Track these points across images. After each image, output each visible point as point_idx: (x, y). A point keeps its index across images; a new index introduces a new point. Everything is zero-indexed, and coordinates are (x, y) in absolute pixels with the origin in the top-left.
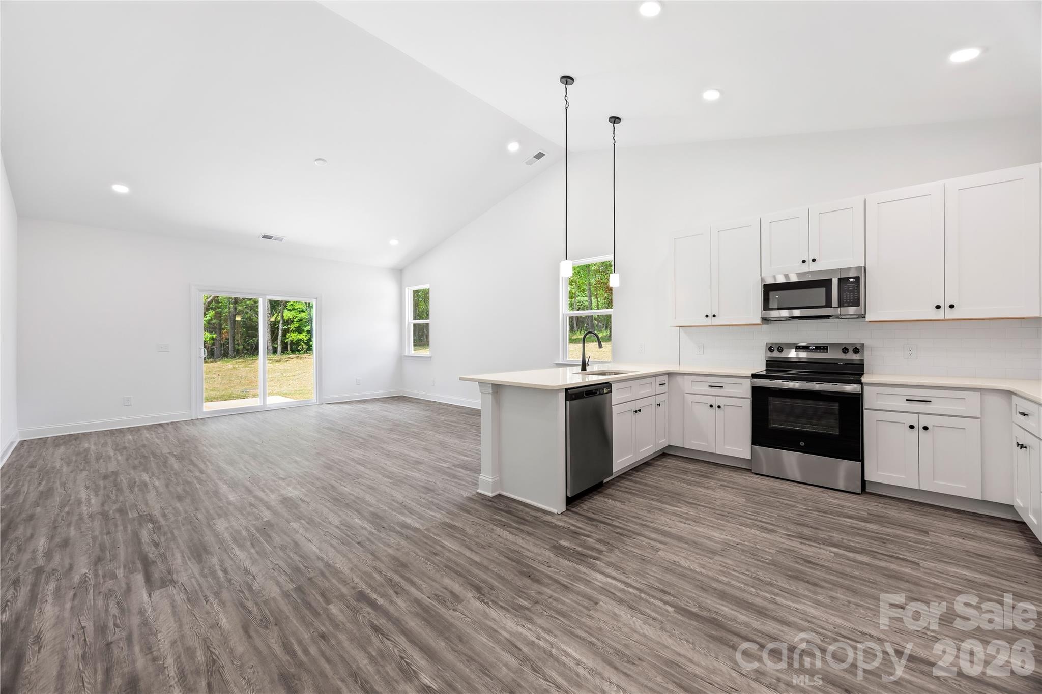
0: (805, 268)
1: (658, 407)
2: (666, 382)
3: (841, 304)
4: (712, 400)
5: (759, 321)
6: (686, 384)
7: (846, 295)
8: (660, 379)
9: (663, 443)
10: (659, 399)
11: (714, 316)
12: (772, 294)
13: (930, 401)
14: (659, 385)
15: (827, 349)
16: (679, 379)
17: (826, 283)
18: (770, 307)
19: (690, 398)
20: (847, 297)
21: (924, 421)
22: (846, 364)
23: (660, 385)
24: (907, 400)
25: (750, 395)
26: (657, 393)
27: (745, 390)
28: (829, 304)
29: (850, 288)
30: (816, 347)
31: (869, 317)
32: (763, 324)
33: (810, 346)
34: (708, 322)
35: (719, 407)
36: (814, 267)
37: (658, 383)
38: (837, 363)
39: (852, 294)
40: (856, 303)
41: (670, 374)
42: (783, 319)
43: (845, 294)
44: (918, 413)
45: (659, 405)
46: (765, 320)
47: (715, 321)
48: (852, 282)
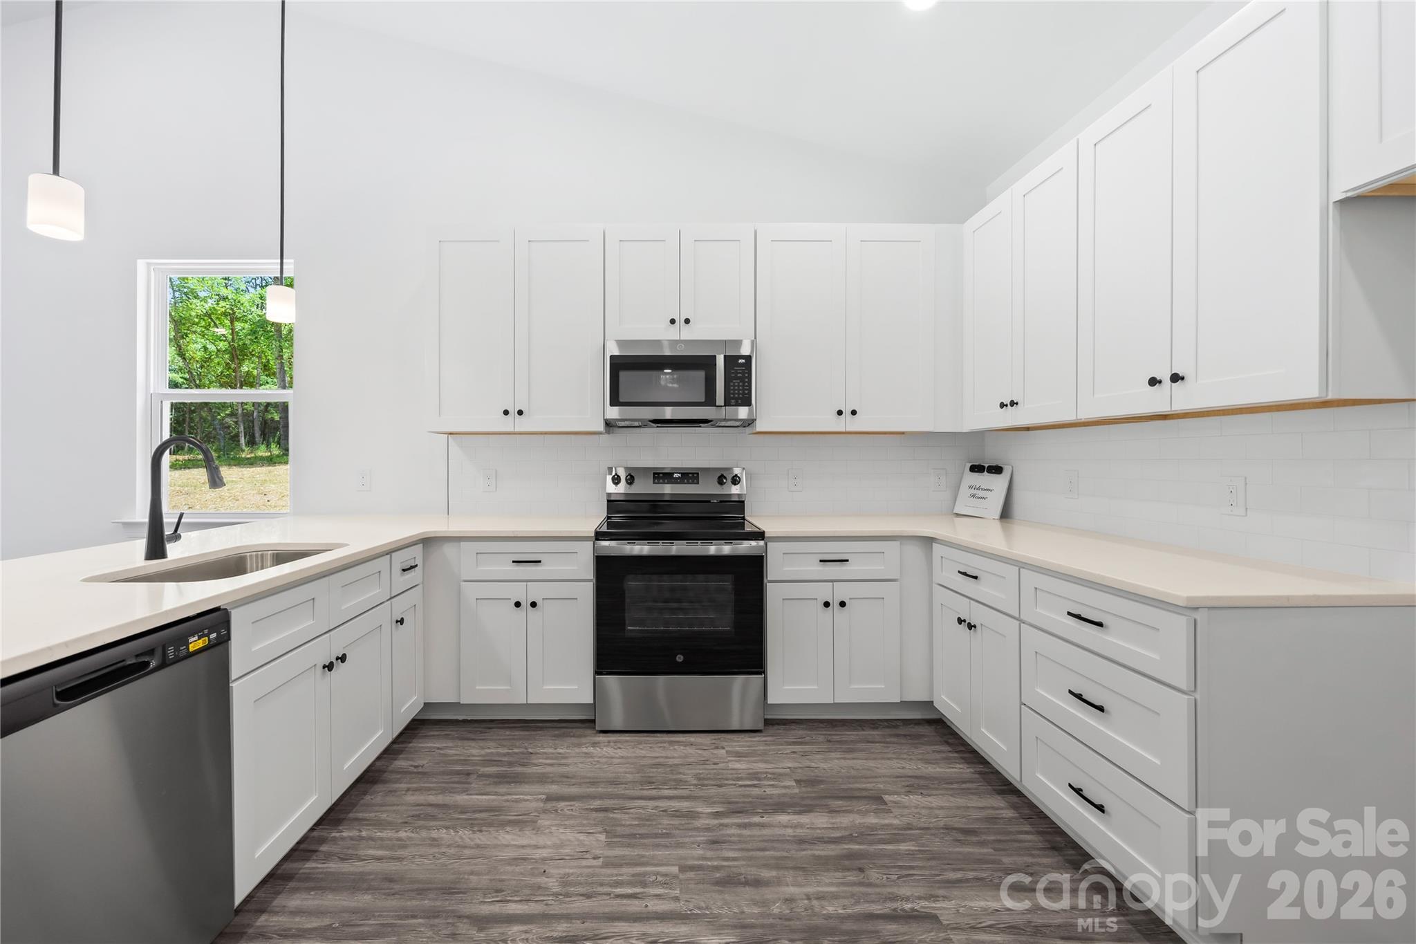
0: (672, 334)
1: (397, 626)
2: (419, 562)
3: (727, 403)
4: (518, 592)
5: (600, 427)
6: (464, 561)
7: (734, 386)
8: (401, 559)
9: (409, 709)
10: (400, 607)
11: (520, 413)
12: (623, 375)
13: (847, 561)
14: (399, 572)
15: (697, 478)
16: (449, 550)
17: (707, 363)
18: (621, 400)
19: (471, 591)
20: (734, 390)
21: (842, 592)
22: (721, 502)
23: (404, 570)
24: (821, 561)
25: (590, 574)
26: (393, 595)
27: (582, 564)
28: (710, 400)
29: (739, 375)
30: (682, 474)
31: (760, 426)
32: (608, 432)
33: (673, 473)
34: (507, 424)
35: (534, 605)
36: (688, 334)
37: (397, 568)
38: (709, 501)
39: (741, 384)
40: (747, 402)
41: (428, 542)
42: (636, 424)
43: (732, 384)
44: (833, 581)
45: (401, 621)
46: (609, 424)
47: (522, 424)
48: (742, 365)
